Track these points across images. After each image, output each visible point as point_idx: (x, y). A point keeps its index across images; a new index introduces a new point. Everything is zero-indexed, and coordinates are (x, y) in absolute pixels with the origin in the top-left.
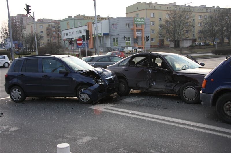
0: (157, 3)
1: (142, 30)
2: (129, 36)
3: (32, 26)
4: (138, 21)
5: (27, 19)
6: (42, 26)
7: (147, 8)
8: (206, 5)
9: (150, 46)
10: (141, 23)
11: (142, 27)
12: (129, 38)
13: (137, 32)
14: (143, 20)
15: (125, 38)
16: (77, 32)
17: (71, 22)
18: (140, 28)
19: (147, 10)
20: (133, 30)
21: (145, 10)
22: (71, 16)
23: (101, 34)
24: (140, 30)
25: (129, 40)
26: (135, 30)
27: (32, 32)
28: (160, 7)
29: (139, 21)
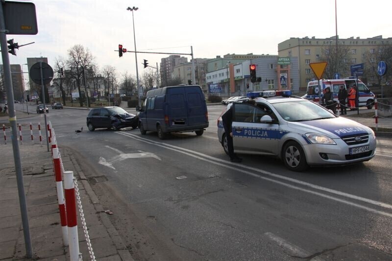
0: (314, 37)
1: (287, 71)
2: (272, 79)
3: (179, 69)
4: (282, 61)
5: (179, 60)
6: (190, 68)
7: (300, 45)
8: (381, 36)
9: (298, 89)
10: (287, 63)
11: (287, 68)
12: (273, 81)
13: (281, 73)
14: (288, 60)
15: (266, 80)
16: (220, 74)
17: (219, 63)
18: (285, 68)
19: (301, 47)
20: (276, 71)
21: (298, 47)
22: (220, 56)
23: (242, 77)
24: (285, 71)
25: (273, 83)
26: (279, 72)
27: (180, 75)
28: (317, 42)
29: (284, 62)
